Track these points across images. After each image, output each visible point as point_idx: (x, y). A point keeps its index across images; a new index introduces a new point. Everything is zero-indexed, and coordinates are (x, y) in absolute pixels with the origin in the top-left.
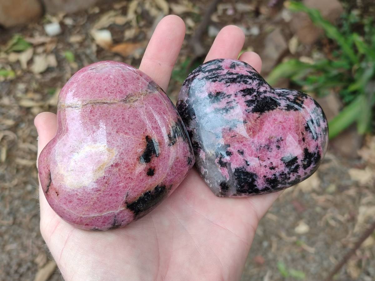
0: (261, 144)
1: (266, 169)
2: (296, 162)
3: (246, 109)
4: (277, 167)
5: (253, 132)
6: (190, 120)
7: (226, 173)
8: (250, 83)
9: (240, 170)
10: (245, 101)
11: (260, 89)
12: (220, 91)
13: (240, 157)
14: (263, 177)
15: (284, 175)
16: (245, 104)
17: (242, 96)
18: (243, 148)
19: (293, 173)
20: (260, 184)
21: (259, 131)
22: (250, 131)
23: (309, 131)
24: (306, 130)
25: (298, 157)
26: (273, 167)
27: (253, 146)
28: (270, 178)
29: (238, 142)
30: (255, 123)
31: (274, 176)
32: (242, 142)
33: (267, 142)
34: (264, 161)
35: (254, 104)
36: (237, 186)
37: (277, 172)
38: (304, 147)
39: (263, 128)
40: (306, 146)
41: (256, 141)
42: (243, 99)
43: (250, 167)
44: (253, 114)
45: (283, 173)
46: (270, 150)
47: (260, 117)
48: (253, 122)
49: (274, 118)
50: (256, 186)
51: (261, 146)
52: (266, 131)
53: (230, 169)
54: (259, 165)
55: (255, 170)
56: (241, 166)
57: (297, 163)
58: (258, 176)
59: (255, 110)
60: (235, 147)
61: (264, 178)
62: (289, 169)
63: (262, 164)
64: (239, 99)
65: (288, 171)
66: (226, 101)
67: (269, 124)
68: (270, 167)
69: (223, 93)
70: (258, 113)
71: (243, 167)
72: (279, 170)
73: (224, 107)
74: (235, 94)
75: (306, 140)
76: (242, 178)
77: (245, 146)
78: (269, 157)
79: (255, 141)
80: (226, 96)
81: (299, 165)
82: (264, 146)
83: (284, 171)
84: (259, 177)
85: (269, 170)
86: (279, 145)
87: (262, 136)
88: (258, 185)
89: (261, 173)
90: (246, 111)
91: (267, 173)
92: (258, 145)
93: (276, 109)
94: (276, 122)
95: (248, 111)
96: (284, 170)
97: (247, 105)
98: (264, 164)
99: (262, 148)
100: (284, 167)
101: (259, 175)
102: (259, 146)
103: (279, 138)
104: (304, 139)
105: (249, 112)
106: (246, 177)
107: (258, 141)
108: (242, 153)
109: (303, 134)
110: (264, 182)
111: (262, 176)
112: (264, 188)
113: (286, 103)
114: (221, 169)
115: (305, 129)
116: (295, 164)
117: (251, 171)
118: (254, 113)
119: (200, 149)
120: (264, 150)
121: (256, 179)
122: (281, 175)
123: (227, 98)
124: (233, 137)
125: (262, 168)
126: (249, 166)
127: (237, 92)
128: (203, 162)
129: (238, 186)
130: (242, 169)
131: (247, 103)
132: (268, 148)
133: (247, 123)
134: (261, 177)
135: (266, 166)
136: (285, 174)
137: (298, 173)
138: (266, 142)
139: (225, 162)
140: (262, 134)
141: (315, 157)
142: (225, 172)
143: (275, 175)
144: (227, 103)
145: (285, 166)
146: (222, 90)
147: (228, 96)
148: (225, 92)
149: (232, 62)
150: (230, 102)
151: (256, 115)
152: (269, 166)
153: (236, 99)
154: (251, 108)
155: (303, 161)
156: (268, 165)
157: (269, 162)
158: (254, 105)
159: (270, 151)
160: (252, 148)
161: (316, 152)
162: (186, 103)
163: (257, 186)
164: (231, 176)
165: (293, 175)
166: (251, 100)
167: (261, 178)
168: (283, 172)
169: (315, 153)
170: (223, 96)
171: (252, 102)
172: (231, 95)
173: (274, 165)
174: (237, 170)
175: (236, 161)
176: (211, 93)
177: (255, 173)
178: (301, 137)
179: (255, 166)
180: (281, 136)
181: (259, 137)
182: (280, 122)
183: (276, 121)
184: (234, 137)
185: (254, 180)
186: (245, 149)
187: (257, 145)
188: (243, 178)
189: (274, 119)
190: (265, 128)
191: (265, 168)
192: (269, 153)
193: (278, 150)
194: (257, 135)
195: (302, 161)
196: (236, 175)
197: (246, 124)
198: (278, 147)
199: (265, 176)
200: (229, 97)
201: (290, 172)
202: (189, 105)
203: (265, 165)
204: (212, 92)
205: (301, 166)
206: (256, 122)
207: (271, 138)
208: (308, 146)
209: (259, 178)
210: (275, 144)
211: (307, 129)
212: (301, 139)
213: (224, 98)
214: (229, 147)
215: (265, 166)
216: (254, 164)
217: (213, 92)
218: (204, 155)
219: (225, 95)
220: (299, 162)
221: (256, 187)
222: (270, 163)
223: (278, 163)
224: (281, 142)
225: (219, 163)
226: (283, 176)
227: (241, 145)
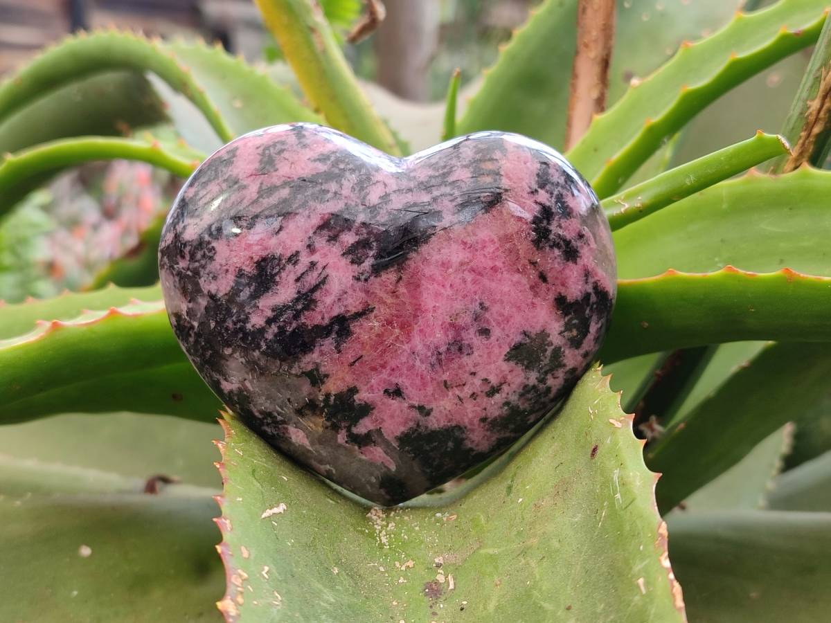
0: (437, 348)
1: (477, 402)
2: (548, 345)
3: (356, 274)
4: (505, 383)
5: (402, 327)
6: (223, 362)
7: (381, 455)
8: (336, 193)
9: (413, 433)
10: (343, 254)
11: (368, 197)
12: (264, 254)
13: (395, 403)
14: (479, 425)
15: (532, 392)
16: (344, 262)
17: (328, 241)
18: (394, 380)
19: (553, 375)
20: (478, 439)
21: (416, 316)
22: (394, 328)
23: (548, 248)
24: (537, 249)
25: (548, 331)
26: (493, 387)
27: (418, 363)
28: (499, 416)
29: (374, 369)
30: (395, 301)
31: (506, 408)
32: (383, 366)
33: (451, 334)
34: (464, 385)
35: (371, 248)
36: (424, 471)
37: (510, 393)
38: (551, 297)
39: (423, 304)
40: (555, 290)
41: (419, 347)
42: (336, 249)
43: (435, 418)
44: (378, 279)
45: (527, 389)
46: (465, 351)
47: (401, 278)
48: (389, 300)
49: (440, 263)
50: (471, 450)
51: (440, 354)
52: (434, 307)
53: (387, 443)
54: (457, 401)
55: (450, 417)
56: (411, 424)
57: (552, 344)
58: (466, 428)
59: (377, 270)
60: (372, 386)
61: (482, 424)
62: (539, 372)
63: (461, 396)
64: (326, 255)
65: (536, 378)
66: (292, 277)
67: (435, 285)
68: (486, 393)
69: (274, 258)
70: (392, 269)
71: (418, 425)
72: (514, 387)
73: (296, 296)
74: (309, 246)
75: (549, 276)
76: (426, 450)
77: (397, 373)
78: (473, 370)
79: (416, 346)
80: (284, 261)
81: (560, 348)
82: (448, 349)
83: (527, 383)
84: (469, 427)
85: (484, 401)
86: (485, 326)
87: (428, 326)
88: (477, 445)
89: (470, 415)
90: (358, 279)
91: (485, 409)
92: (429, 354)
93: (433, 234)
94: (451, 270)
95: (363, 278)
96: (525, 381)
97: (353, 262)
98: (467, 391)
99: (443, 357)
100: (523, 374)
101: (467, 424)
102: (433, 355)
103: (478, 309)
104: (543, 277)
105: (366, 280)
106: (437, 443)
107: (424, 345)
108: (397, 392)
109: (534, 264)
110: (488, 433)
111: (476, 421)
112: (494, 443)
113: (454, 203)
114: (362, 453)
115: (535, 249)
116: (546, 350)
117: (442, 424)
118: (381, 276)
119: (286, 426)
120: (453, 359)
121: (464, 436)
122: (521, 395)
123: (289, 267)
124: (354, 362)
125: (465, 405)
126: (432, 414)
127: (310, 238)
128: (309, 451)
129: (428, 471)
130: (416, 430)
131: (350, 256)
132: (460, 349)
133: (375, 312)
134: (474, 425)
135: (474, 393)
136: (534, 387)
137: (565, 365)
138: (448, 336)
139: (365, 434)
140: (427, 321)
141: (593, 304)
142: (378, 455)
143: (507, 403)
144: (298, 280)
145: (522, 370)
146: (266, 249)
147: (290, 260)
148: (278, 252)
149: (260, 151)
150: (303, 274)
151: (389, 276)
152: (482, 392)
153: (315, 258)
154: (368, 264)
155: (564, 332)
156: (480, 390)
157: (477, 381)
158: (371, 253)
159: (468, 354)
160: (417, 368)
161: (589, 288)
162: (190, 318)
163: (475, 448)
164: (397, 456)
165: (554, 378)
166: (358, 243)
167: (476, 427)
168: (526, 386)
169: (587, 296)
170: (279, 265)
171: (364, 247)
172: (297, 252)
173: (494, 380)
174: (404, 439)
175: (392, 417)
176: (240, 270)
177: (454, 424)
178: (533, 274)
179: (445, 409)
180: (479, 301)
181: (421, 331)
182: (462, 264)
183: (448, 268)
184: (357, 364)
185: (459, 442)
186: (400, 381)
187: (426, 355)
188: (428, 448)
189: (443, 264)
190: (428, 300)
191: (475, 399)
192: (465, 359)
193: (488, 339)
194: (415, 331)
195: (560, 333)
196: (408, 452)
197: (373, 314)
198: (485, 332)
199: (484, 420)
200: (295, 263)
201: (543, 376)
202: (201, 324)
203: (470, 392)
204: (244, 268)
205: (565, 344)
206: (397, 297)
207: (456, 319)
208: (561, 287)
209: (472, 430)
210: (472, 331)
211: (541, 245)
212: (537, 279)
213: (283, 269)
214: (357, 392)
215: (474, 396)
216: (443, 411)
217: (247, 266)
218: (303, 437)
219: (280, 260)
220: (556, 339)
221: (475, 452)
222: (480, 382)
223: (502, 371)
224: (487, 315)
225: (352, 441)
226: (529, 396)
227: (385, 374)
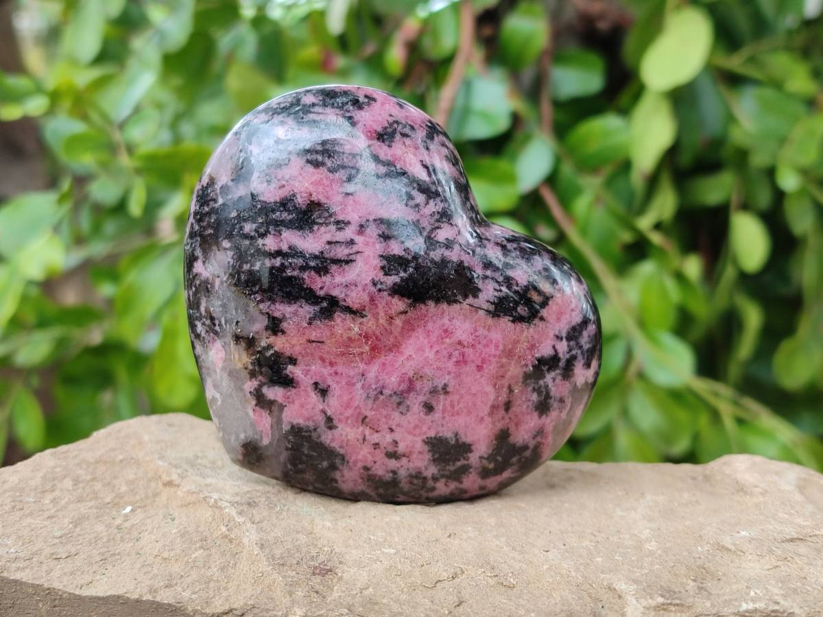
0: (383, 387)
1: (374, 452)
2: (464, 459)
3: (376, 279)
4: (408, 457)
5: (373, 349)
6: (214, 248)
7: (267, 425)
8: (417, 206)
9: (306, 432)
10: (381, 256)
11: (438, 231)
12: (323, 200)
13: (314, 397)
14: (359, 469)
15: (420, 481)
16: (378, 263)
17: (379, 235)
18: (330, 381)
19: (447, 482)
20: (348, 478)
21: (390, 350)
22: (366, 343)
23: (531, 388)
24: (523, 383)
25: (473, 448)
26: (395, 452)
27: (359, 385)
28: (380, 477)
29: (323, 360)
30: (386, 325)
31: (391, 475)
32: (331, 364)
33: (404, 386)
34: (377, 432)
35: (405, 271)
36: (285, 464)
37: (404, 468)
38: (500, 426)
39: (404, 346)
40: (508, 423)
41: (371, 375)
42: (379, 247)
43: (333, 435)
44: (390, 298)
45: (419, 475)
46: (402, 408)
47: (406, 312)
48: (382, 321)
49: (445, 328)
50: (336, 481)
51: (381, 393)
52: (410, 356)
53: (279, 421)
54: (361, 438)
55: (345, 445)
56: (311, 424)
57: (468, 460)
58: (348, 462)
59: (397, 291)
60: (309, 370)
61: (362, 471)
62: (439, 471)
63: (367, 437)
64: (367, 244)
65: (433, 474)
66: (328, 237)
67: (426, 341)
68: (387, 452)
69: (327, 211)
70: (406, 300)
71: (315, 430)
72: (411, 465)
73: (317, 253)
74: (361, 226)
75: (514, 409)
76: (303, 452)
77: (337, 378)
78: (394, 427)
79: (369, 372)
80: (332, 220)
81: (471, 467)
82: (391, 395)
83: (423, 471)
84: (351, 464)
85: (380, 456)
86: (434, 404)
87: (392, 365)
88: (344, 482)
89: (360, 457)
90: (375, 284)
91: (375, 462)
92: (374, 387)
93: (460, 302)
94: (448, 340)
95: (379, 286)
96: (423, 468)
97: (383, 268)
98: (376, 438)
99: (382, 397)
100: (426, 463)
101: (351, 461)
102: (376, 389)
103: (440, 386)
104: (508, 406)
105: (380, 290)
106: (315, 454)
107: (377, 377)
108: (324, 392)
109: (511, 390)
110: (360, 481)
111: (360, 465)
112: (356, 491)
113: (496, 294)
114: (254, 410)
115: (521, 380)
116: (459, 460)
117: (333, 445)
118: (393, 297)
119: (216, 338)
120: (387, 406)
121: (341, 467)
122: (411, 476)
123: (333, 228)
124: (313, 341)
125: (364, 446)
126: (334, 431)
127: (368, 221)
128: (215, 371)
129: (289, 467)
130: (310, 431)
131: (385, 262)
132: (399, 404)
133: (364, 320)
134: (355, 466)
135: (378, 444)
136: (425, 479)
137: (461, 482)
138: (400, 386)
139: (270, 400)
140: (395, 361)
141: (524, 457)
142: (264, 422)
143: (394, 472)
144: (329, 243)
145: (429, 459)
146: (328, 198)
147: (338, 222)
148: (334, 209)
149: (391, 120)
150: (337, 242)
151: (399, 304)
152: (385, 448)
153: (358, 239)
154: (393, 279)
155: (485, 459)
156: (385, 445)
157: (389, 438)
158: (402, 274)
159: (402, 413)
160: (355, 388)
161: (532, 444)
162: (221, 193)
163: (339, 482)
164: (277, 437)
165: (446, 485)
166: (400, 257)
167: (356, 469)
168: (420, 473)
169: (525, 448)
170: (326, 218)
171: (400, 265)
172: (349, 223)
173: (401, 448)
174: (296, 431)
175: (302, 406)
176: (294, 195)
177: (342, 451)
178: (503, 397)
179: (346, 436)
180: (446, 381)
181: (384, 364)
182: (460, 343)
183: (447, 337)
184: (314, 344)
185: (333, 467)
186: (333, 386)
187: (370, 385)
188: (306, 452)
189: (446, 331)
190: (409, 348)
191: (375, 449)
192: (396, 415)
193: (426, 414)
194: (379, 360)
195: (481, 458)
196: (289, 441)
197: (362, 320)
198: (429, 408)
199: (366, 469)
200: (340, 229)
201: (438, 476)
202: (224, 204)
203: (376, 441)
204: (298, 196)
205: (476, 469)
206: (391, 324)
207: (417, 379)
208: (513, 425)
209: (351, 469)
210: (422, 398)
211: (529, 381)
212: (501, 404)
213: (327, 225)
214: (295, 364)
215: (376, 446)
216: (345, 436)
217: (302, 197)
218: (221, 358)
219: (331, 216)
220: (474, 458)
221: (336, 485)
222: (391, 440)
223: (413, 447)
224: (442, 397)
225: (254, 395)
226: (415, 481)
227: (326, 371)
